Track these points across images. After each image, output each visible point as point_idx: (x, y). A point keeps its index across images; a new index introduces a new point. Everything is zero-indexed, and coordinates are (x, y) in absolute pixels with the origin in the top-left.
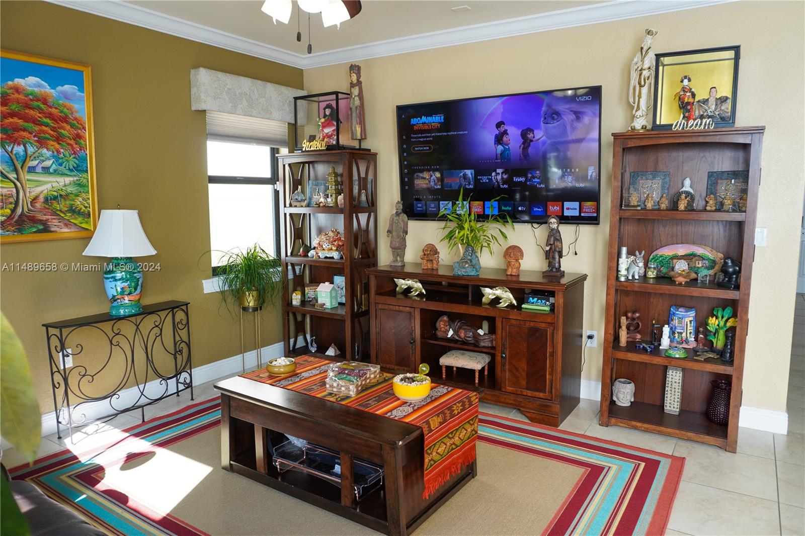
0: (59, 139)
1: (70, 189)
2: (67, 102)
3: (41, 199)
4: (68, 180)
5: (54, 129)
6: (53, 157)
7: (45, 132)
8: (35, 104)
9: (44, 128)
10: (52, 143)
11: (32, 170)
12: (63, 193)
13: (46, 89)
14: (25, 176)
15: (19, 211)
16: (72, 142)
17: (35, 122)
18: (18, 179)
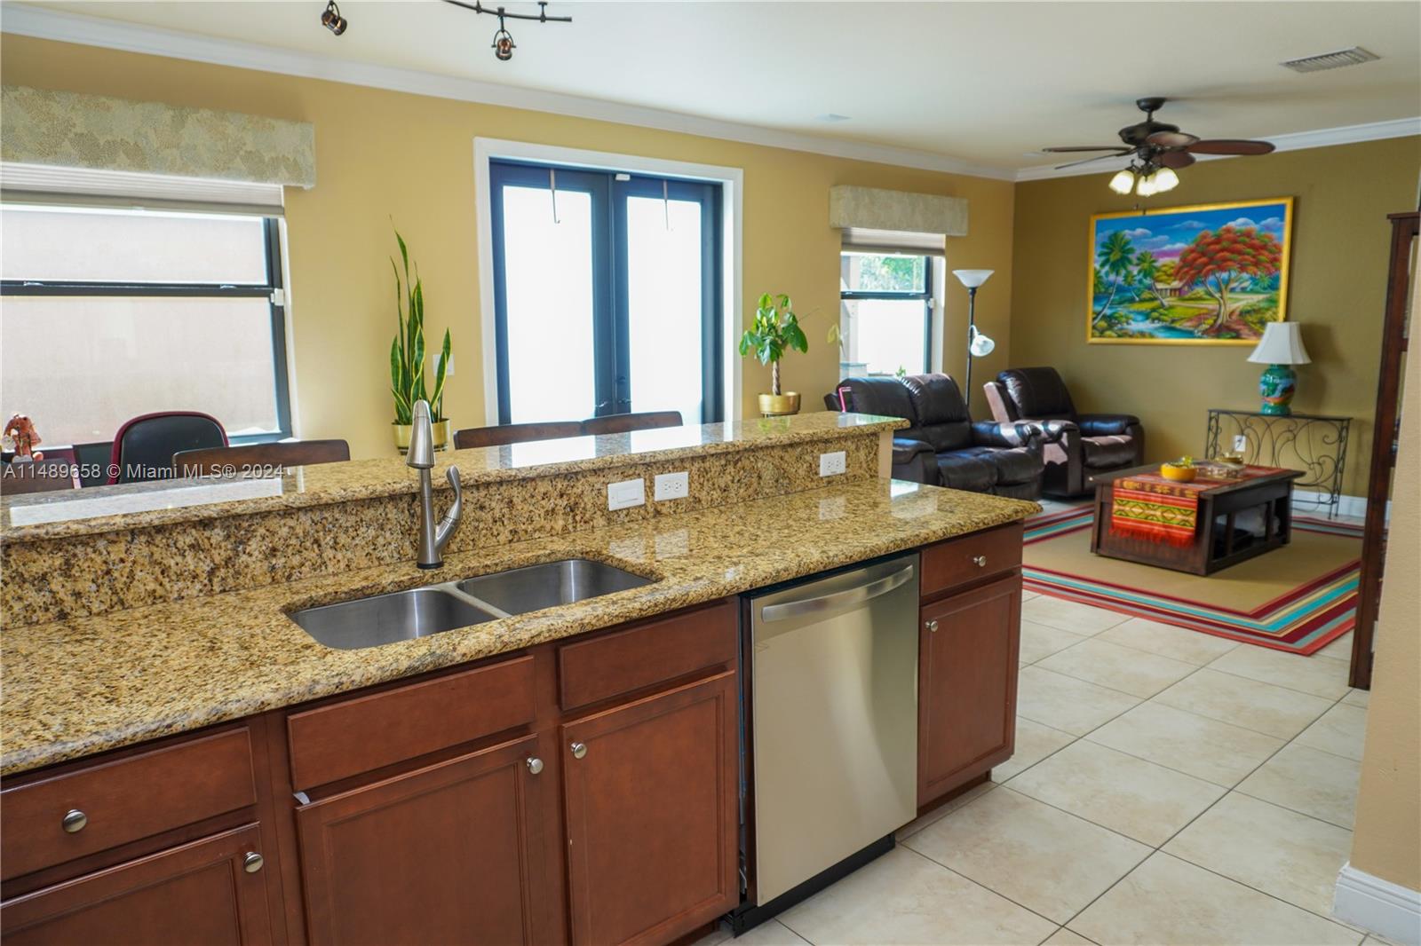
0: (1257, 264)
1: (1262, 305)
2: (1268, 233)
3: (1237, 312)
4: (1261, 297)
5: (1254, 257)
6: (1251, 278)
7: (1246, 260)
8: (1242, 239)
9: (1246, 257)
10: (1251, 267)
11: (1232, 290)
12: (1255, 308)
13: (1252, 226)
14: (1227, 295)
15: (1219, 322)
16: (1269, 265)
17: (1240, 253)
18: (1222, 298)
